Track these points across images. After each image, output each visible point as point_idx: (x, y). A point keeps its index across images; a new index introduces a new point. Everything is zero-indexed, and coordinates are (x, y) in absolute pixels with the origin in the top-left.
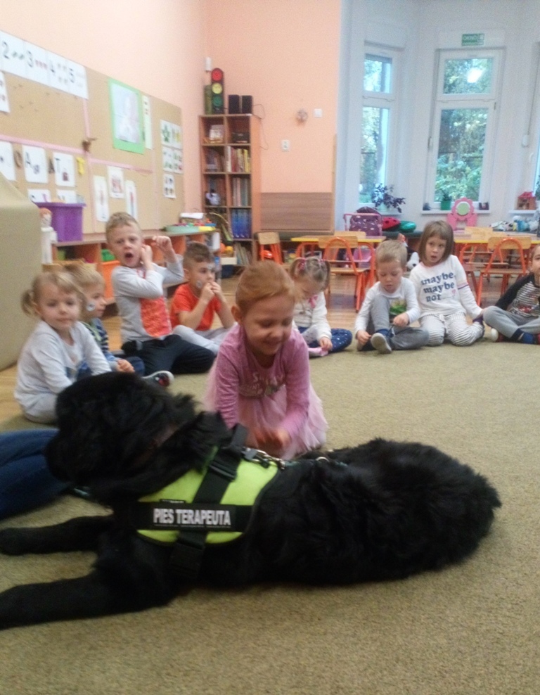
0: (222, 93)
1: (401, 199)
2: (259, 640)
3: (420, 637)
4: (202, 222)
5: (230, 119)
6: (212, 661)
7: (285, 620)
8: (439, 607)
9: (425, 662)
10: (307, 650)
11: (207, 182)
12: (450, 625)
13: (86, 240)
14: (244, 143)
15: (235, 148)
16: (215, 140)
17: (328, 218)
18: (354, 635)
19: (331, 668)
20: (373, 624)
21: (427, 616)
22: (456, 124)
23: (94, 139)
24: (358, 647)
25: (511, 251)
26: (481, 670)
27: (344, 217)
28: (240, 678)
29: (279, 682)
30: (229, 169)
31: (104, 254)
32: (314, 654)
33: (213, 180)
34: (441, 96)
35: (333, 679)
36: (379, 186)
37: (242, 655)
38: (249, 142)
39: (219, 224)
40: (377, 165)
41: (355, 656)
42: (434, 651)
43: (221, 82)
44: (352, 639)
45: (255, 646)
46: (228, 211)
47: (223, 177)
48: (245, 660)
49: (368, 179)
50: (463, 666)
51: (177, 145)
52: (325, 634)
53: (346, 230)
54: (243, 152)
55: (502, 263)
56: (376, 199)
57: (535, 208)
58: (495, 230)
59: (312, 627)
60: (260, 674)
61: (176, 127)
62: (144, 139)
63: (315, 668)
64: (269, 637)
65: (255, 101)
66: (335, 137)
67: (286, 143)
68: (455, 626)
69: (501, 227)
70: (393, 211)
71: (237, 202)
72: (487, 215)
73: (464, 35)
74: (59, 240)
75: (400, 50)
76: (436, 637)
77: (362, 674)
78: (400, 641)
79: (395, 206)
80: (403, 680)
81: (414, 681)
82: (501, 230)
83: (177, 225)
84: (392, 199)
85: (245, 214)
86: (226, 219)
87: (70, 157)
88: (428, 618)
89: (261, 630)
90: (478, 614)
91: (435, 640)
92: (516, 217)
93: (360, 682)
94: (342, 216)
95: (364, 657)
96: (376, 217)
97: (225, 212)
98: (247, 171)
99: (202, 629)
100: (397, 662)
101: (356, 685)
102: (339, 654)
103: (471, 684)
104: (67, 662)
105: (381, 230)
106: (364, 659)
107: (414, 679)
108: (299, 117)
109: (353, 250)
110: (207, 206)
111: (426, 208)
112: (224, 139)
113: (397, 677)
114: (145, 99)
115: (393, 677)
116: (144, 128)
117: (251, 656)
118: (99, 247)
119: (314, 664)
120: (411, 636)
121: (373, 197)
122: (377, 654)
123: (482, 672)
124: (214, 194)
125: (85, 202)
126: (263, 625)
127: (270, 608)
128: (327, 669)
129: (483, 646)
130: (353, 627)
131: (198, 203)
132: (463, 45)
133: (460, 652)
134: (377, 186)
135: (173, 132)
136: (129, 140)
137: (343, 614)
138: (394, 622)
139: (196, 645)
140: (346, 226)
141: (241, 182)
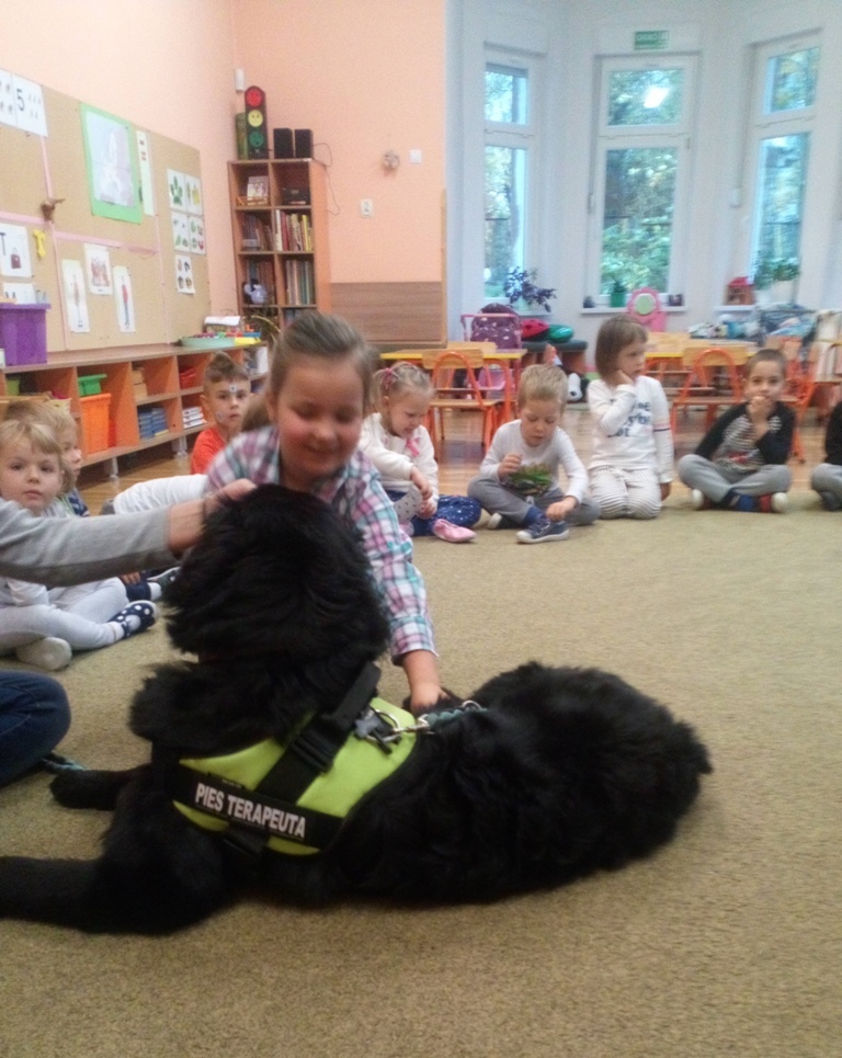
0: (263, 127)
1: (549, 291)
2: (339, 984)
3: (587, 968)
4: (238, 330)
5: (278, 167)
6: (266, 1022)
7: (380, 952)
8: (616, 921)
9: (596, 1006)
10: (414, 997)
11: (244, 267)
12: (634, 947)
13: (53, 363)
14: (302, 205)
15: (288, 212)
16: (255, 200)
17: (438, 320)
18: (487, 970)
19: (452, 1022)
20: (516, 951)
21: (598, 935)
22: (633, 171)
23: (60, 201)
24: (493, 987)
25: (718, 369)
26: (680, 1014)
27: (463, 319)
28: (310, 1046)
29: (370, 1048)
30: (279, 246)
31: (83, 384)
32: (426, 1003)
33: (254, 264)
34: (606, 129)
35: (455, 1039)
36: (515, 272)
37: (313, 1011)
38: (308, 203)
39: (267, 334)
40: (511, 237)
41: (489, 1002)
42: (608, 988)
43: (261, 107)
44: (484, 977)
45: (333, 995)
46: (280, 312)
47: (270, 258)
48: (319, 1018)
49: (498, 259)
50: (652, 1009)
51: (194, 209)
52: (442, 971)
53: (466, 340)
54: (300, 220)
55: (707, 388)
56: (511, 291)
57: (752, 302)
58: (694, 336)
59: (423, 961)
60: (341, 1038)
61: (193, 182)
62: (141, 199)
63: (428, 1025)
64: (356, 979)
65: (316, 139)
66: (444, 195)
67: (367, 204)
68: (640, 948)
69: (702, 333)
70: (537, 310)
71: (294, 302)
72: (681, 313)
73: (638, 33)
74: (9, 364)
75: (539, 56)
76: (611, 967)
77: (501, 1029)
78: (557, 975)
79: (540, 301)
80: (562, 1035)
81: (580, 1036)
82: (702, 337)
83: (199, 336)
84: (535, 290)
86: (278, 325)
87: (22, 231)
88: (599, 938)
89: (343, 970)
90: (675, 927)
91: (610, 971)
92: (726, 317)
93: (497, 1042)
94: (459, 319)
95: (502, 1002)
96: (511, 320)
97: (276, 314)
98: (308, 250)
99: (249, 972)
100: (553, 1008)
101: (490, 1048)
102: (464, 1000)
103: (666, 1037)
104: (35, 1035)
105: (519, 339)
106: (504, 1007)
107: (578, 1032)
108: (387, 163)
109: (477, 372)
110: (246, 306)
111: (588, 304)
112: (269, 198)
113: (553, 1031)
114: (141, 136)
115: (548, 1031)
116: (140, 181)
117: (328, 1010)
118: (75, 372)
119: (426, 1017)
120: (573, 967)
121: (506, 288)
122: (522, 996)
123: (681, 1017)
124: (256, 287)
125: (48, 301)
126: (345, 961)
127: (356, 934)
128: (445, 1024)
129: (682, 976)
130: (486, 959)
131: (233, 300)
132: (636, 49)
133: (648, 987)
134: (511, 270)
135: (188, 189)
136: (117, 202)
137: (470, 938)
138: (548, 946)
139: (240, 997)
140: (465, 334)
141: (299, 268)
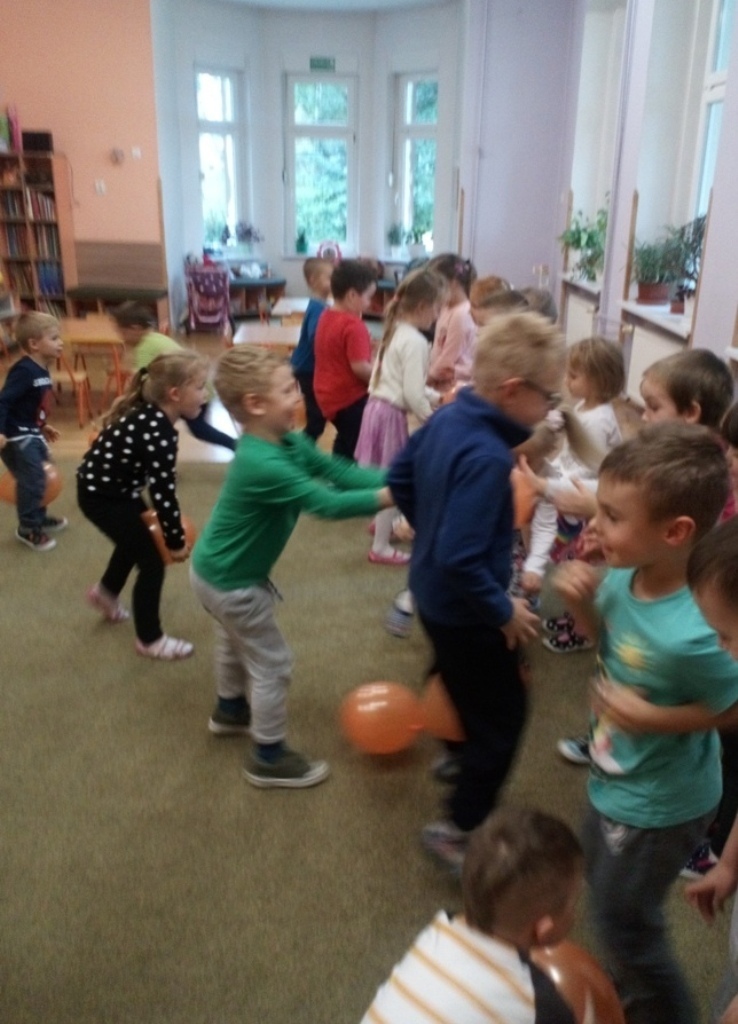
5: (27, 160)
14: (47, 187)
17: (160, 271)
30: (31, 216)
33: (12, 228)
38: (52, 186)
46: (33, 265)
47: (23, 224)
67: (101, 185)
71: (44, 252)
73: (312, 60)
85: (55, 267)
98: (52, 220)
108: (113, 157)
110: (6, 258)
112: (20, 181)
132: (312, 70)
141: (47, 231)
